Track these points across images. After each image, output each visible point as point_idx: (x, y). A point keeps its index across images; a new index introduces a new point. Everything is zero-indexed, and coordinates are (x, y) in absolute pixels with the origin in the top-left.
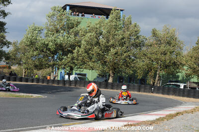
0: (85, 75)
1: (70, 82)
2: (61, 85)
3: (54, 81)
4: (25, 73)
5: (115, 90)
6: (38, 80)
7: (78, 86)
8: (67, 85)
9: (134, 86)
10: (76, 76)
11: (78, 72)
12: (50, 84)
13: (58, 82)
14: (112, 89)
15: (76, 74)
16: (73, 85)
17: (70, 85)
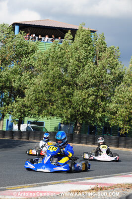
0: (42, 124)
1: (20, 133)
5: (84, 145)
7: (31, 140)
8: (16, 138)
9: (110, 138)
10: (29, 125)
11: (32, 120)
13: (3, 133)
14: (79, 143)
15: (29, 122)
16: (25, 137)
17: (21, 137)
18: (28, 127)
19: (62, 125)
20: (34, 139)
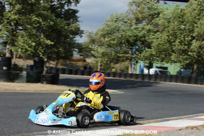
0: (166, 68)
1: (149, 76)
2: (139, 80)
3: (132, 75)
4: (101, 66)
6: (115, 74)
7: (158, 81)
8: (146, 80)
10: (157, 69)
11: (159, 65)
12: (128, 79)
13: (137, 76)
15: (157, 67)
16: (153, 79)
17: (150, 79)
18: (156, 71)
19: (182, 70)
20: (160, 81)
